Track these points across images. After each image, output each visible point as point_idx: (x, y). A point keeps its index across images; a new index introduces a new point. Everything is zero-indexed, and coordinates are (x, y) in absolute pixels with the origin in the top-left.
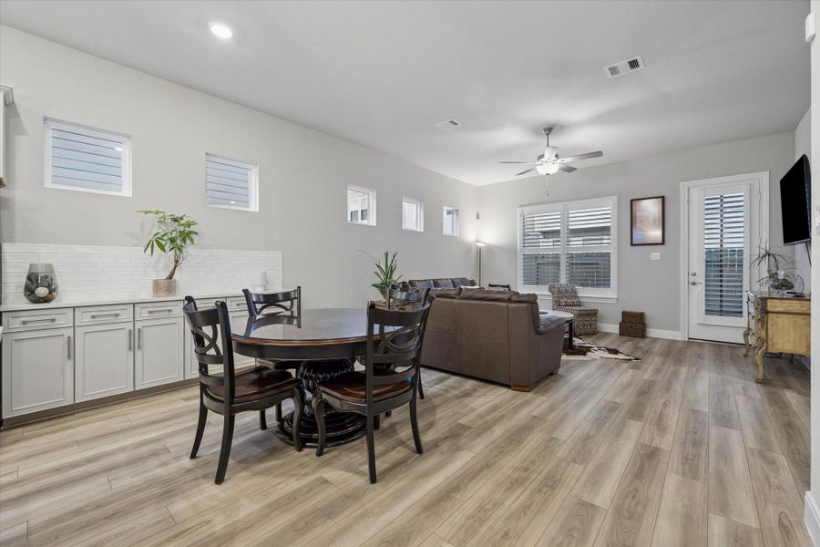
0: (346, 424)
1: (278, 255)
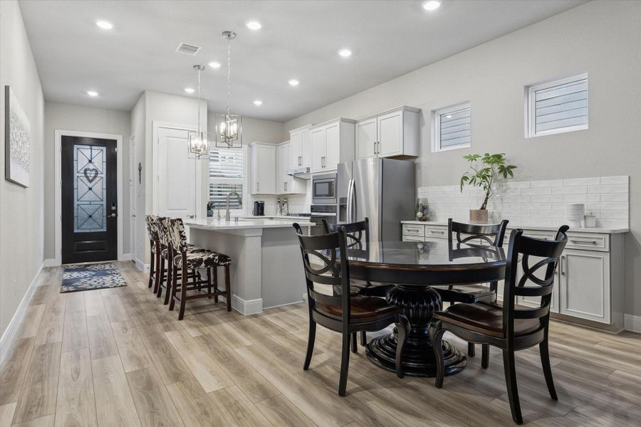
0: (410, 358)
1: (624, 180)
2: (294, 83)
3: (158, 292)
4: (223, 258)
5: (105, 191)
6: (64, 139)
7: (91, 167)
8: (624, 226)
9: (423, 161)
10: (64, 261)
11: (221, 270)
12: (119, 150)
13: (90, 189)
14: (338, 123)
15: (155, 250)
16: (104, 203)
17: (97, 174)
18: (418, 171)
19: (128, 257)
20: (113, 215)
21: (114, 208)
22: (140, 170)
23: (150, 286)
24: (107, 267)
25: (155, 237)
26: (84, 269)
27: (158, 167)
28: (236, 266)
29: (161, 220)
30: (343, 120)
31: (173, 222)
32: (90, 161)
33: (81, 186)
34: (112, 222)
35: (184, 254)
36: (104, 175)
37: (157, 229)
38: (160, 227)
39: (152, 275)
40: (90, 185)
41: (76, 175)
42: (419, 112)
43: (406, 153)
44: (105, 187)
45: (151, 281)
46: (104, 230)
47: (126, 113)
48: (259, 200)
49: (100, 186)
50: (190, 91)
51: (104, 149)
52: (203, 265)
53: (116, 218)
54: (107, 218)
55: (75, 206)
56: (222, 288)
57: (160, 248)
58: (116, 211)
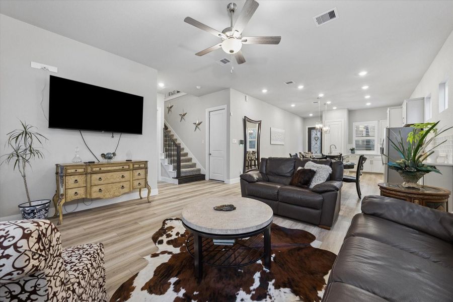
6: (308, 128)
13: (316, 143)
16: (320, 148)
17: (318, 138)
32: (316, 135)
33: (313, 142)
41: (312, 139)
49: (319, 142)
55: (312, 149)
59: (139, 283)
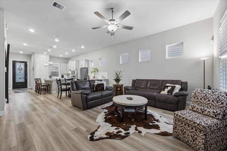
1: (107, 73)
2: (67, 53)
3: (37, 92)
4: (49, 85)
5: (24, 73)
6: (13, 61)
7: (20, 67)
8: (107, 79)
9: (89, 69)
10: (13, 88)
11: (49, 87)
12: (28, 64)
13: (20, 72)
14: (75, 61)
15: (36, 85)
16: (24, 75)
17: (22, 69)
18: (88, 70)
19: (30, 87)
20: (26, 78)
21: (26, 77)
22: (33, 69)
23: (35, 91)
24: (25, 89)
25: (36, 82)
26: (19, 90)
27: (37, 68)
28: (51, 86)
29: (37, 79)
30: (76, 61)
31: (39, 79)
32: (20, 66)
33: (17, 72)
34: (26, 80)
35: (41, 84)
36: (24, 69)
37: (36, 80)
38: (37, 80)
39: (35, 89)
40: (20, 71)
41: (16, 69)
42: (88, 60)
43: (86, 67)
44: (24, 72)
45: (35, 90)
46: (24, 81)
47: (30, 56)
48: (63, 75)
49: (23, 72)
50: (45, 53)
51: (24, 63)
52: (45, 86)
53: (27, 79)
54: (25, 79)
55: (16, 76)
56: (49, 90)
57: (37, 84)
58: (27, 77)
59: (158, 131)
